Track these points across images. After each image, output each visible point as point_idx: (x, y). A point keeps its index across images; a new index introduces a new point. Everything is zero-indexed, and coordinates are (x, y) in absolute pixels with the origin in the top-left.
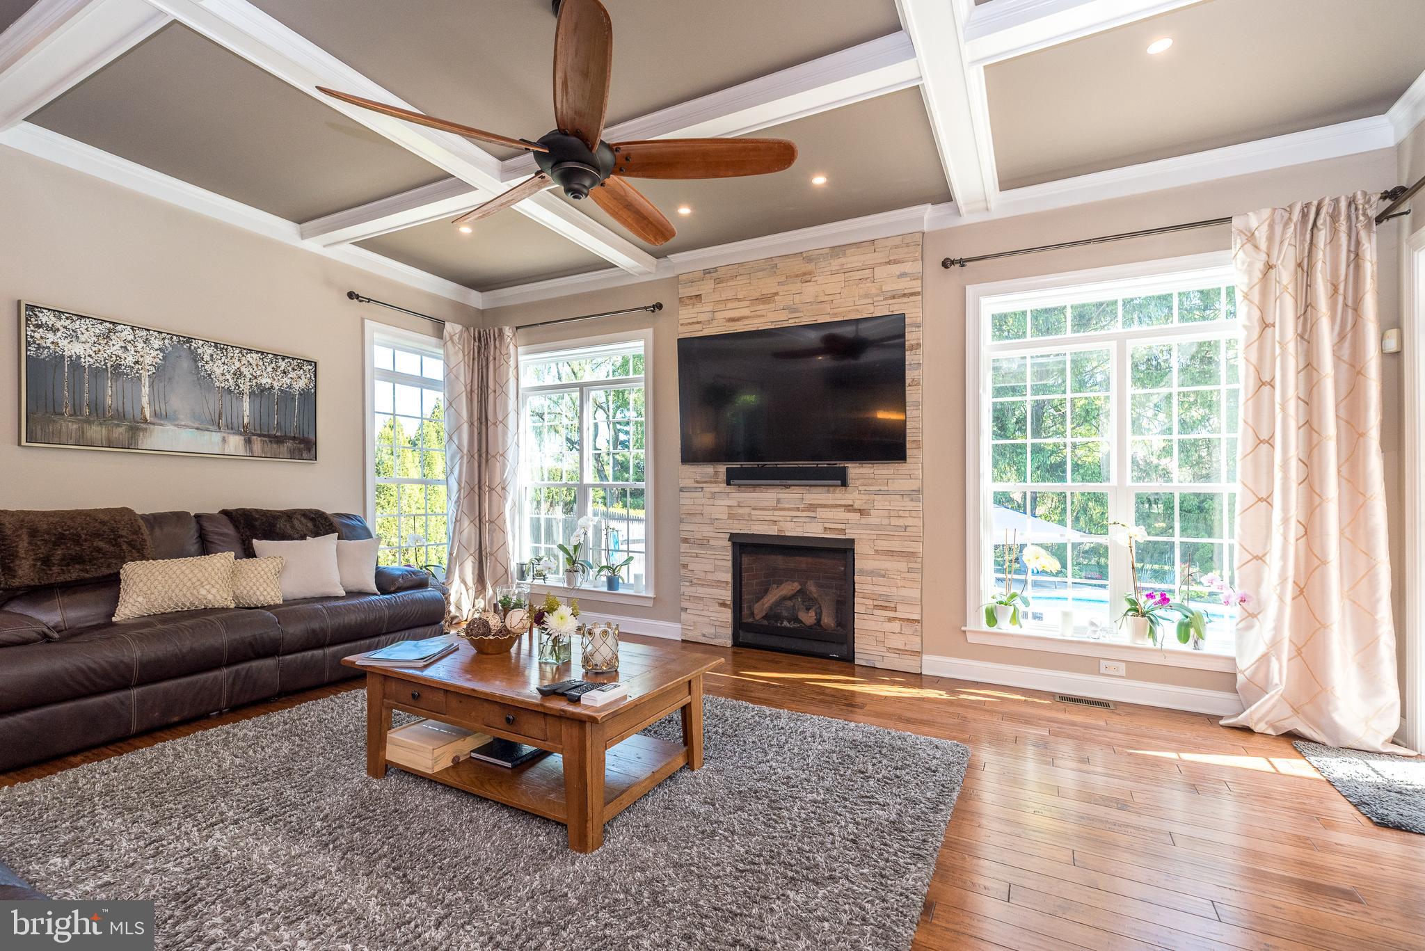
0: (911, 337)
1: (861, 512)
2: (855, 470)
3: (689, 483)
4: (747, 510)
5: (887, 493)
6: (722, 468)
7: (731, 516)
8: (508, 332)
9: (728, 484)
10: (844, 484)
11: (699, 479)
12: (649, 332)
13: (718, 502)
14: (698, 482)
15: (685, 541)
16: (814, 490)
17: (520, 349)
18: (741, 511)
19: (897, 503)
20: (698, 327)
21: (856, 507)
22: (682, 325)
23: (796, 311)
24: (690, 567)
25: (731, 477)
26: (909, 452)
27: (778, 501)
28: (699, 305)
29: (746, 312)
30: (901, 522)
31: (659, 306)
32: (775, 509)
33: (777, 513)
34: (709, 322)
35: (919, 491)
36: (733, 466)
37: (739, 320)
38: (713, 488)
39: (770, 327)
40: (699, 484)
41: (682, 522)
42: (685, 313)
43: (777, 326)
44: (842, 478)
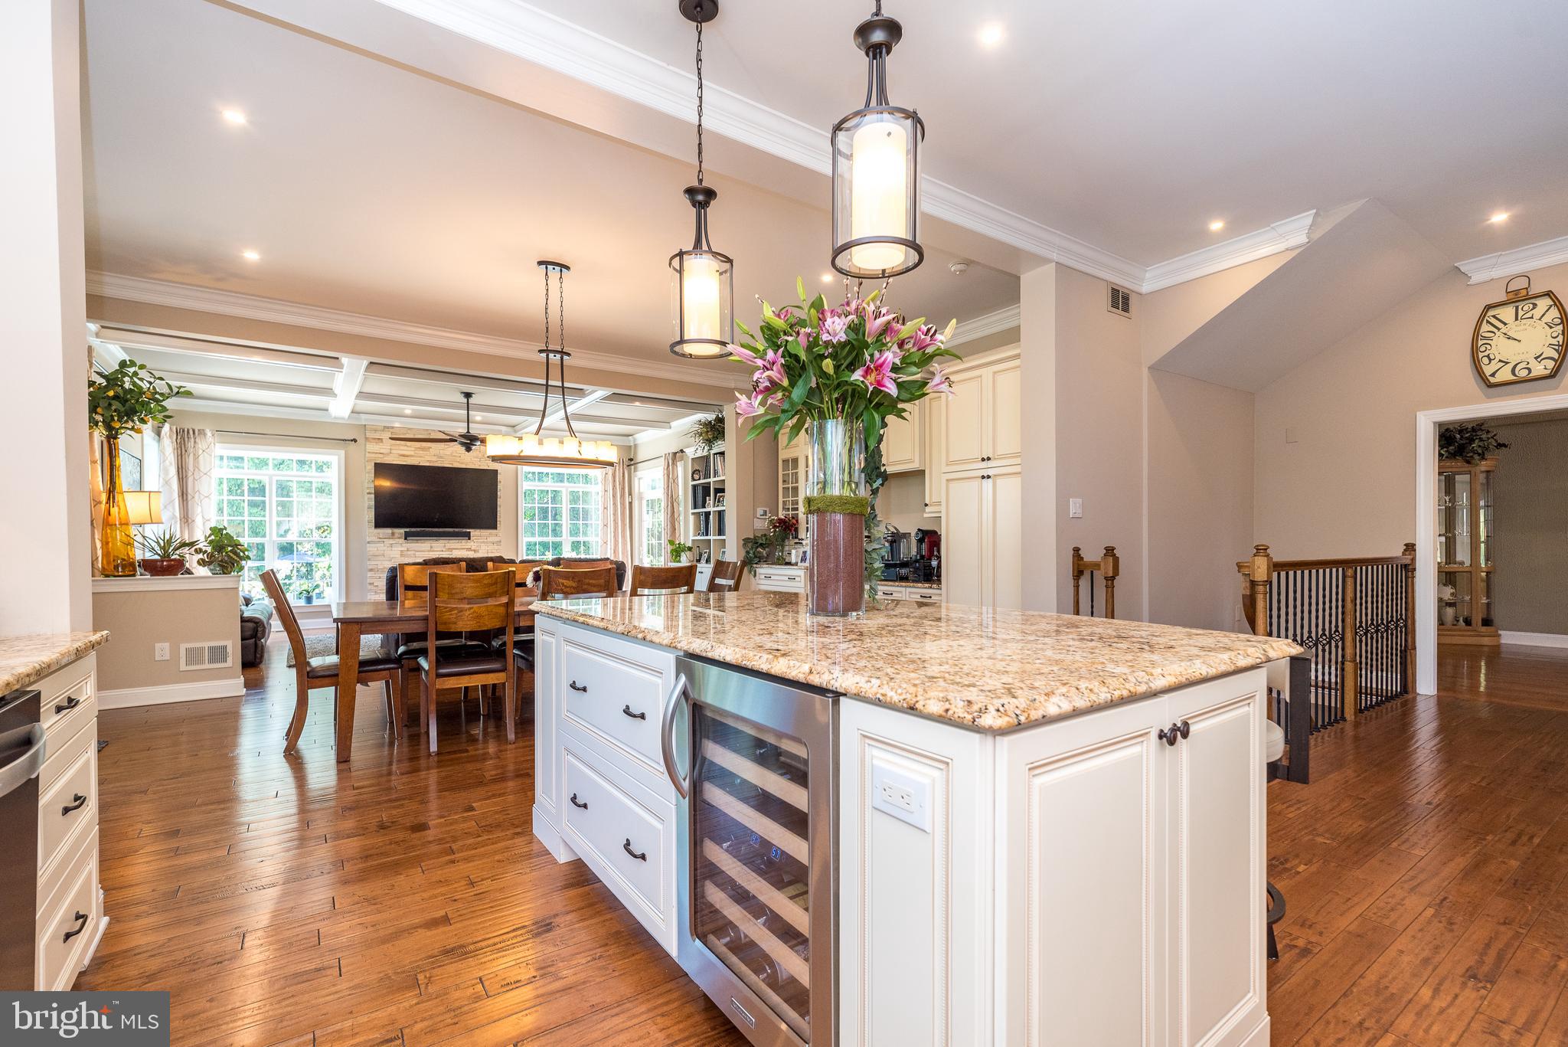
0: (499, 477)
1: (474, 550)
2: (474, 532)
3: (375, 539)
4: (412, 552)
5: (487, 543)
6: (402, 531)
7: (402, 555)
8: (209, 433)
9: (405, 539)
10: (469, 539)
11: (381, 536)
12: (342, 453)
13: (393, 549)
14: (380, 538)
15: (371, 570)
16: (452, 541)
17: (217, 444)
18: (409, 553)
20: (381, 456)
21: (472, 547)
22: (369, 452)
23: (441, 457)
24: (375, 584)
25: (407, 536)
26: (498, 525)
27: (431, 547)
28: (381, 444)
29: (412, 453)
31: (355, 441)
32: (429, 551)
33: (431, 553)
34: (388, 454)
35: (500, 542)
36: (408, 530)
37: (407, 456)
38: (391, 541)
39: (428, 464)
40: (381, 540)
41: (369, 560)
42: (371, 447)
43: (431, 465)
44: (468, 536)
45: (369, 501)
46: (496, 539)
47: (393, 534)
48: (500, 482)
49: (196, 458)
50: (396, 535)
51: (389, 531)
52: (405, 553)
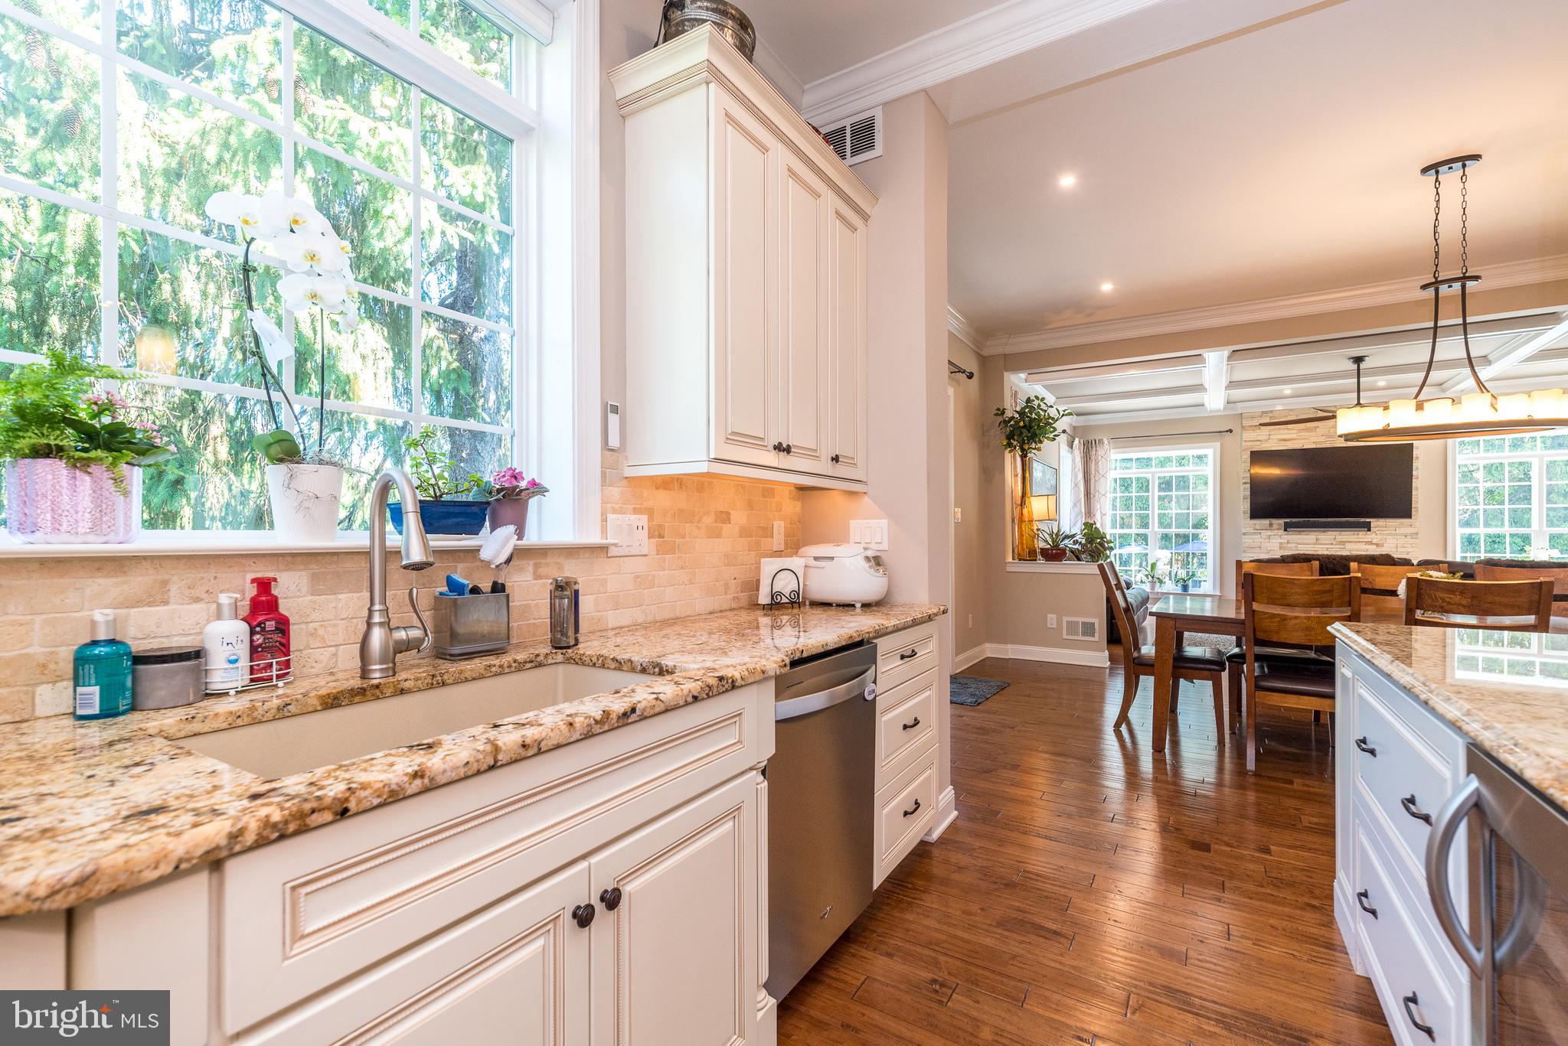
0: (1415, 453)
1: (1377, 545)
2: (1374, 522)
3: (1251, 530)
4: (1294, 545)
5: (1396, 535)
6: (1282, 521)
7: (1281, 548)
8: (1106, 442)
9: (1285, 530)
10: (1369, 530)
11: (1258, 527)
12: (1218, 444)
13: (1273, 541)
14: (1256, 530)
16: (1342, 533)
17: (1112, 451)
18: (1289, 545)
19: (1402, 541)
20: (1259, 443)
21: (1374, 541)
22: (1245, 442)
25: (1287, 527)
26: (1413, 513)
27: (1317, 539)
29: (1295, 436)
30: (1405, 550)
31: (1231, 431)
32: (1314, 544)
34: (1266, 441)
35: (1417, 534)
36: (1288, 520)
37: (1288, 440)
38: (1269, 533)
39: (1314, 446)
40: (1258, 531)
41: (1244, 552)
42: (1249, 435)
43: (1318, 446)
44: (1368, 527)
45: (1245, 491)
46: (1409, 530)
47: (1271, 525)
48: (1417, 458)
49: (1097, 463)
50: (1275, 526)
51: (1266, 522)
52: (1285, 545)
